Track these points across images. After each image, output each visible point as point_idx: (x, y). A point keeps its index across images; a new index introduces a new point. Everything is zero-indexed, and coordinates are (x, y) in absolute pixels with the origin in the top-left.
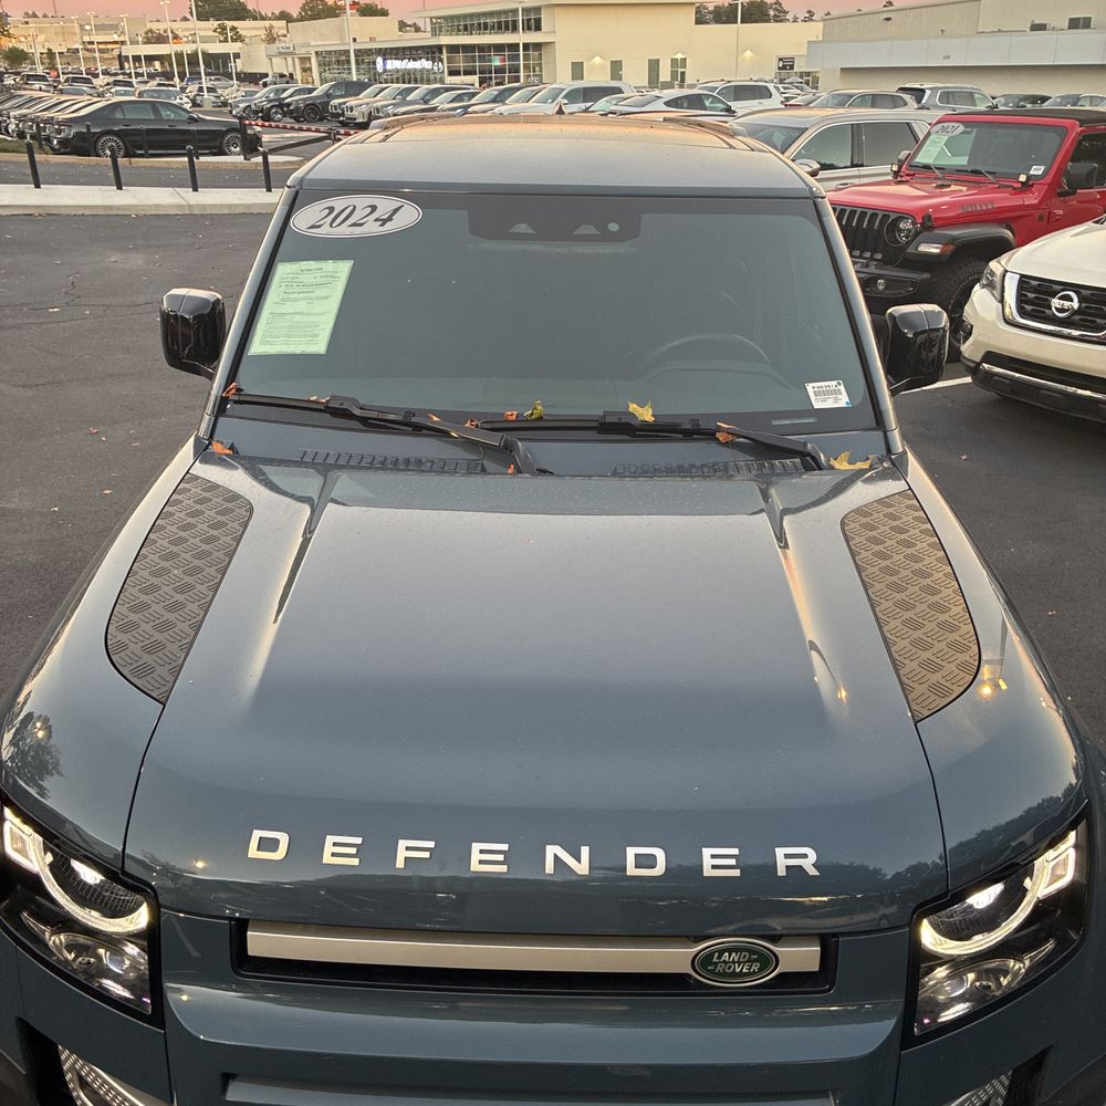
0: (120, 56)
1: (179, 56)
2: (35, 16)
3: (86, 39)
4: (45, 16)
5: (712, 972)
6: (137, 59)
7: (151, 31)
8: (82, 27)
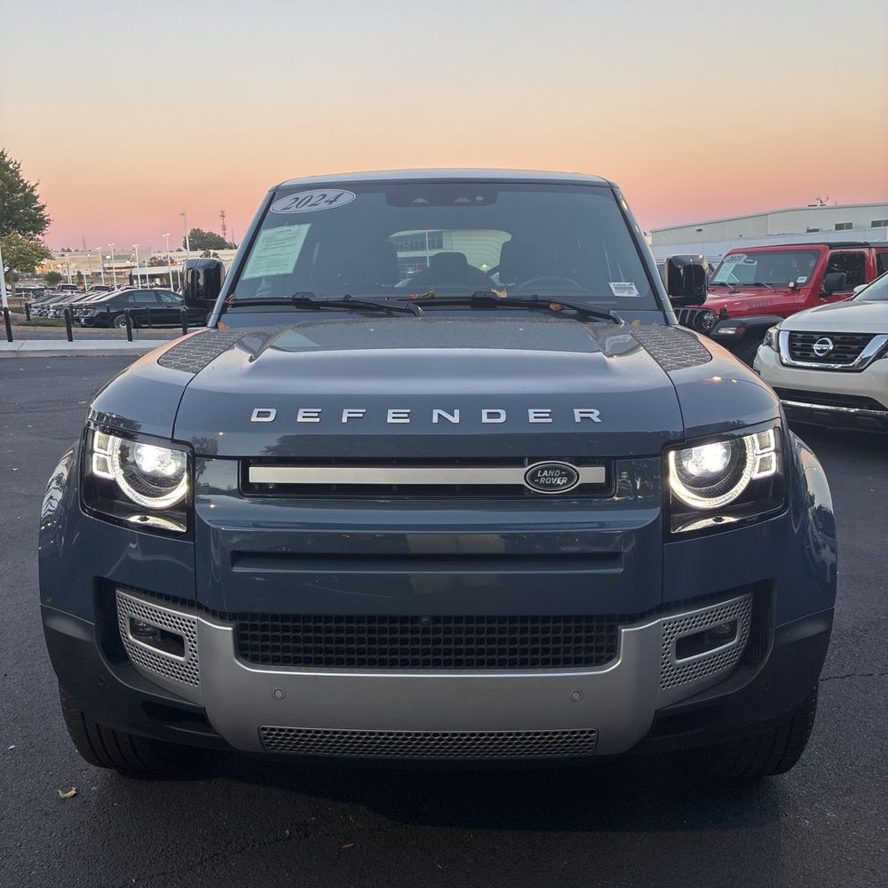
0: (130, 276)
1: (175, 274)
2: (69, 251)
3: (106, 265)
4: (77, 251)
5: (538, 483)
6: (143, 277)
7: (154, 258)
8: (104, 258)
